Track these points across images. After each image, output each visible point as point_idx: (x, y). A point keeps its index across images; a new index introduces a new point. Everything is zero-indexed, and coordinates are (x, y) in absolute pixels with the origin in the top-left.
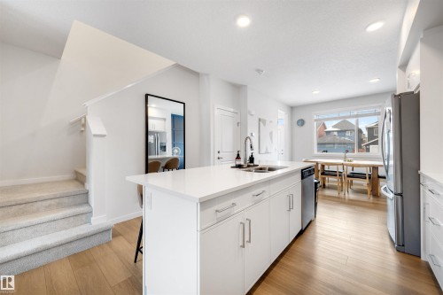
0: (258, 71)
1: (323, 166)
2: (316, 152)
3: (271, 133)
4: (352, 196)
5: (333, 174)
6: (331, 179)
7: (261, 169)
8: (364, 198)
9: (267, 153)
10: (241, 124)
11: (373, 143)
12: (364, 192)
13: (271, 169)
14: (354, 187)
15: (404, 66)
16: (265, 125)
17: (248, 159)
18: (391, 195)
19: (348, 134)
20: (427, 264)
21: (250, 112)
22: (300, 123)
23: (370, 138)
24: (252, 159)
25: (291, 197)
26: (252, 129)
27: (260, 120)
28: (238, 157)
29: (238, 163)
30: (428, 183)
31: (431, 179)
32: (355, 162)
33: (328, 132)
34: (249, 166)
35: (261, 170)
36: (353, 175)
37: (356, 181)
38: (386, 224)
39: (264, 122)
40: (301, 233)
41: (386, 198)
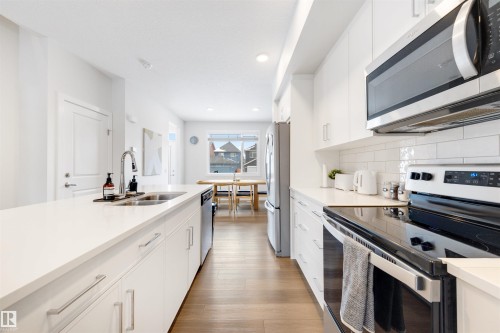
0: (143, 61)
1: (216, 187)
2: (208, 173)
3: (160, 150)
4: (239, 214)
5: (225, 194)
6: (222, 199)
7: (148, 198)
8: (248, 213)
9: (154, 174)
10: (112, 133)
11: (250, 164)
12: (247, 208)
13: (163, 198)
14: (241, 204)
15: (278, 101)
16: (151, 138)
17: (127, 184)
18: (271, 209)
19: (232, 155)
20: (295, 261)
21: (128, 118)
22: (193, 140)
23: (248, 159)
24: (133, 186)
25: (190, 232)
26: (133, 142)
27: (144, 130)
28: (109, 183)
29: (108, 192)
30: (296, 196)
31: (299, 194)
32: (242, 181)
33: (217, 153)
34: (128, 196)
35: (148, 200)
36: (240, 194)
37: (242, 199)
38: (266, 234)
39: (151, 134)
40: (200, 268)
41: (266, 210)
